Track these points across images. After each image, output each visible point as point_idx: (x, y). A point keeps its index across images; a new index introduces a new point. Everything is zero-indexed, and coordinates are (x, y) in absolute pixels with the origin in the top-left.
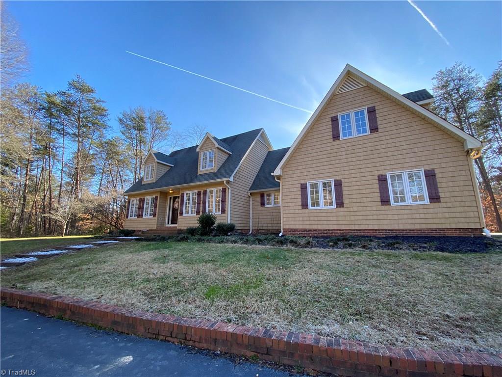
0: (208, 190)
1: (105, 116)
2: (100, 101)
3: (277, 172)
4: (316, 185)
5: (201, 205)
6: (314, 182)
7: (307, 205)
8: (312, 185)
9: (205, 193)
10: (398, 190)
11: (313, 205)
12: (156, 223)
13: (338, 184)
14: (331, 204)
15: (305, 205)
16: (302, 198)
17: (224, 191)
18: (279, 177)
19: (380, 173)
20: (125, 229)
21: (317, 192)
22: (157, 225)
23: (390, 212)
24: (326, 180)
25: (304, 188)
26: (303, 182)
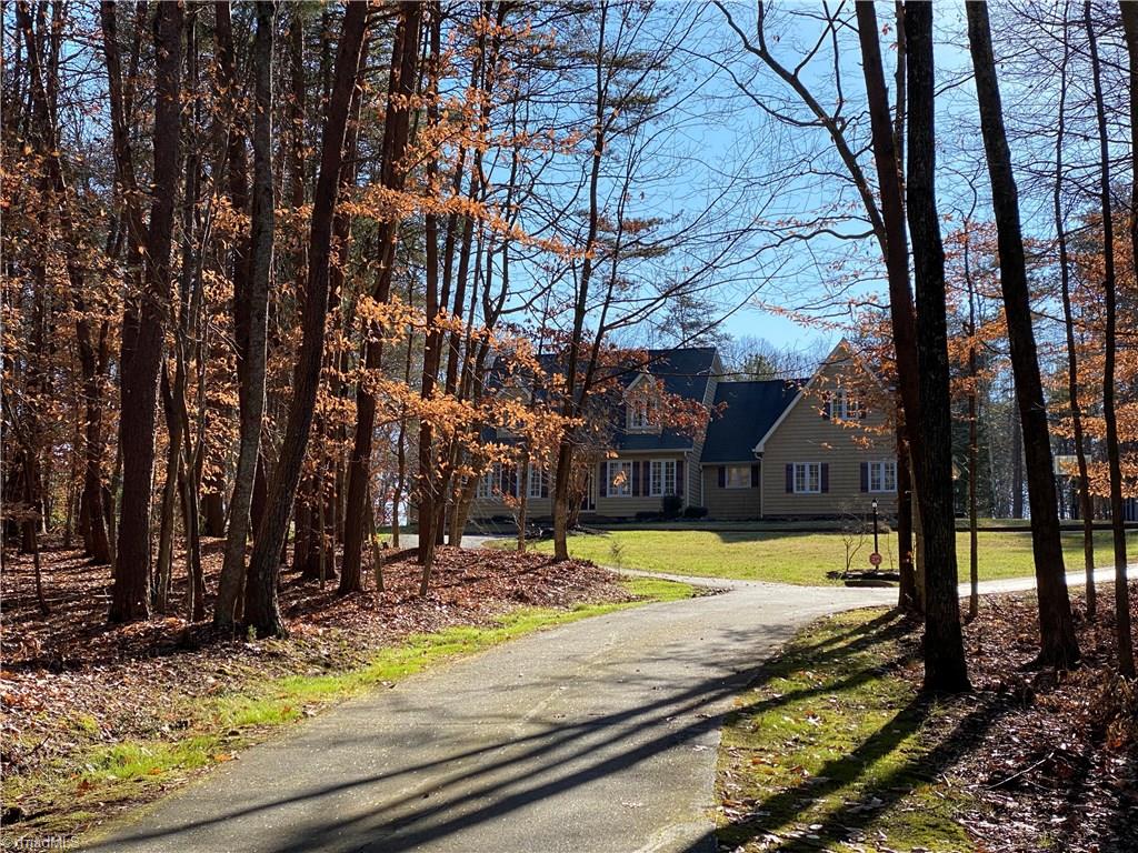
0: (652, 461)
3: (760, 448)
4: (803, 467)
6: (801, 463)
7: (792, 489)
8: (798, 467)
9: (647, 465)
10: (876, 477)
11: (798, 488)
13: (825, 468)
14: (817, 489)
15: (789, 489)
16: (787, 481)
17: (680, 464)
18: (760, 454)
19: (863, 461)
21: (803, 475)
24: (814, 463)
25: (789, 469)
26: (789, 462)
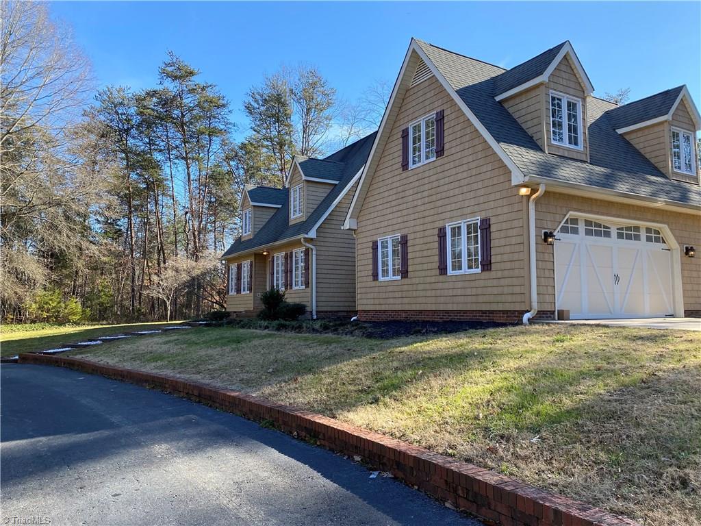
0: (294, 252)
1: (224, 106)
2: (207, 87)
3: (346, 223)
4: (387, 242)
5: (289, 274)
6: (384, 238)
7: (377, 276)
8: (382, 243)
9: (291, 256)
10: (457, 250)
11: (383, 274)
12: (252, 302)
13: (404, 241)
15: (375, 276)
16: (373, 264)
17: (308, 252)
18: (354, 232)
19: (441, 224)
20: (228, 310)
21: (387, 255)
22: (254, 303)
23: (446, 285)
24: (395, 236)
25: (375, 247)
26: (375, 238)
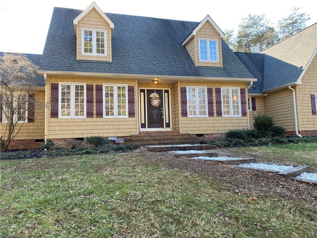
0: (222, 89)
5: (215, 105)
9: (218, 91)
15: (314, 112)
16: (312, 106)
17: (243, 92)
25: (313, 98)
26: (312, 93)
